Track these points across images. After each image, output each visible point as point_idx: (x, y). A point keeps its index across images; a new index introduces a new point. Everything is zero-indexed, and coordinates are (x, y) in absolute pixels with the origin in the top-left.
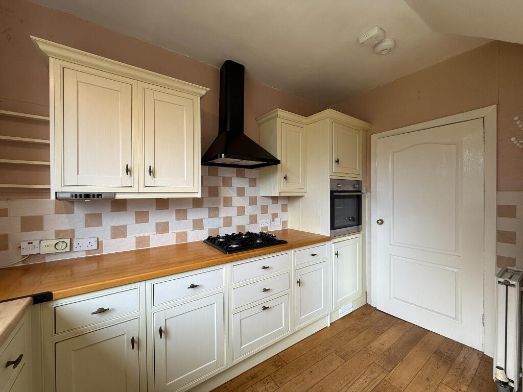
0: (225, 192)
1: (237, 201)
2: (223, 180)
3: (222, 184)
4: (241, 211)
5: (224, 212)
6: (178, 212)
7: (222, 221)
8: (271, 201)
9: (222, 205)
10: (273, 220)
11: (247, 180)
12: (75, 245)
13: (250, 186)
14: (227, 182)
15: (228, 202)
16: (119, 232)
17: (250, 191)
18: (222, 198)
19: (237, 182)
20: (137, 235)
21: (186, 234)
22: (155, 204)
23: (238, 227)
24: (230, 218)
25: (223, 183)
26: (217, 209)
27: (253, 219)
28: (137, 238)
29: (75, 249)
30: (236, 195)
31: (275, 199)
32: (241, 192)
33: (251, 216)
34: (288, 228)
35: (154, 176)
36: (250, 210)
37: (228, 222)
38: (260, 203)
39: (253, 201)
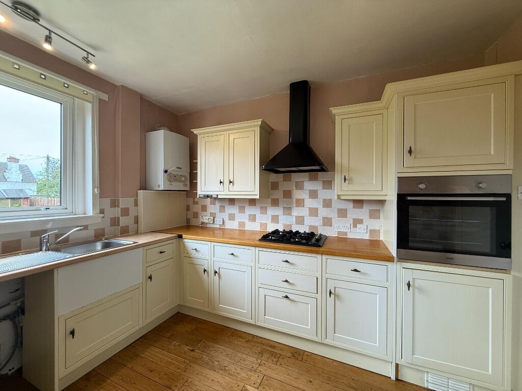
0: (297, 194)
1: (310, 203)
2: (296, 184)
3: (294, 188)
4: (314, 212)
5: (297, 212)
6: (261, 208)
7: (294, 218)
8: (352, 204)
9: (294, 205)
10: (355, 226)
11: (321, 183)
12: (215, 221)
13: (324, 188)
14: (300, 186)
15: (300, 203)
16: (232, 217)
17: (324, 194)
18: (294, 200)
19: (309, 185)
20: (239, 221)
21: (266, 224)
22: (248, 202)
23: (310, 226)
24: (303, 217)
25: (296, 187)
26: (290, 208)
27: (327, 222)
28: (239, 222)
29: (215, 223)
30: (308, 197)
31: (359, 203)
32: (313, 194)
33: (324, 218)
34: (381, 239)
35: (233, 185)
36: (323, 212)
37: (300, 220)
38: (336, 205)
39: (327, 204)
